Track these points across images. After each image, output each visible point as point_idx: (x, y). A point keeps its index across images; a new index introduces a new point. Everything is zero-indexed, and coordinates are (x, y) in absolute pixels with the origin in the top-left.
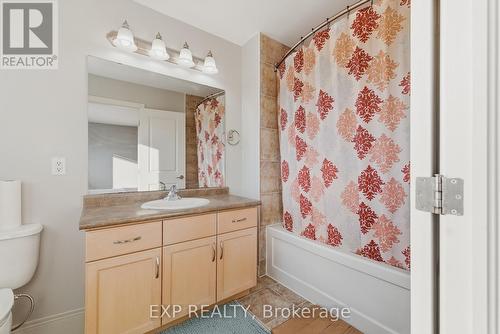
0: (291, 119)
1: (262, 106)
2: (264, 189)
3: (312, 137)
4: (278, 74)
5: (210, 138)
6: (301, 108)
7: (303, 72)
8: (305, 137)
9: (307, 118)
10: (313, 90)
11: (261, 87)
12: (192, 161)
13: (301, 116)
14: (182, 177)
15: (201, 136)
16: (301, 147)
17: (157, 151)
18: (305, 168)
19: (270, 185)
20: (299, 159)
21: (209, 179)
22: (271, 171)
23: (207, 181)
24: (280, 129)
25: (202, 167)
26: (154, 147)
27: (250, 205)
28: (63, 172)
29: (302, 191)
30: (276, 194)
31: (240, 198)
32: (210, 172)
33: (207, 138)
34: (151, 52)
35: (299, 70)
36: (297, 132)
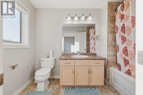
0: (120, 29)
1: (108, 26)
2: (109, 54)
3: (128, 35)
4: (115, 14)
5: (93, 38)
6: (124, 25)
7: (124, 11)
8: (125, 35)
9: (126, 28)
10: (128, 17)
11: (108, 20)
12: (88, 45)
13: (123, 28)
14: (85, 50)
15: (90, 38)
16: (124, 39)
17: (79, 43)
18: (126, 47)
19: (112, 53)
20: (123, 44)
21: (92, 50)
22: (112, 48)
23: (92, 51)
24: (116, 33)
25: (91, 47)
26: (78, 42)
27: (101, 59)
28: (58, 48)
29: (124, 56)
30: (114, 57)
31: (99, 57)
32: (93, 48)
33: (92, 39)
34: (74, 19)
35: (123, 10)
36: (122, 34)
